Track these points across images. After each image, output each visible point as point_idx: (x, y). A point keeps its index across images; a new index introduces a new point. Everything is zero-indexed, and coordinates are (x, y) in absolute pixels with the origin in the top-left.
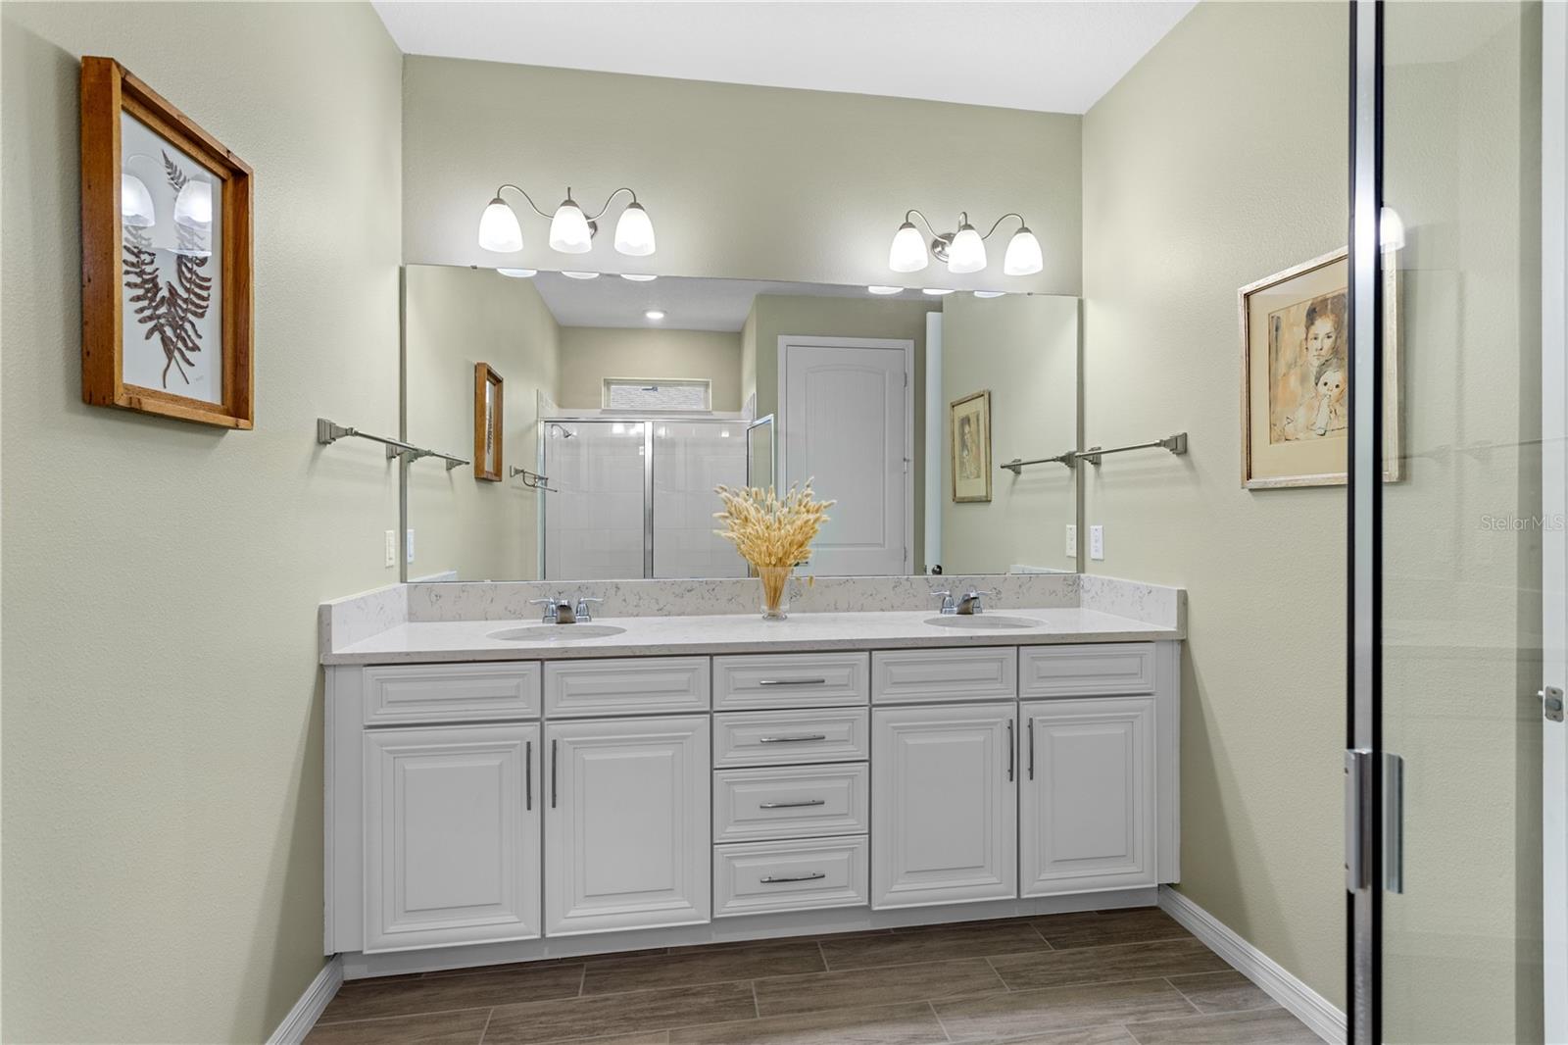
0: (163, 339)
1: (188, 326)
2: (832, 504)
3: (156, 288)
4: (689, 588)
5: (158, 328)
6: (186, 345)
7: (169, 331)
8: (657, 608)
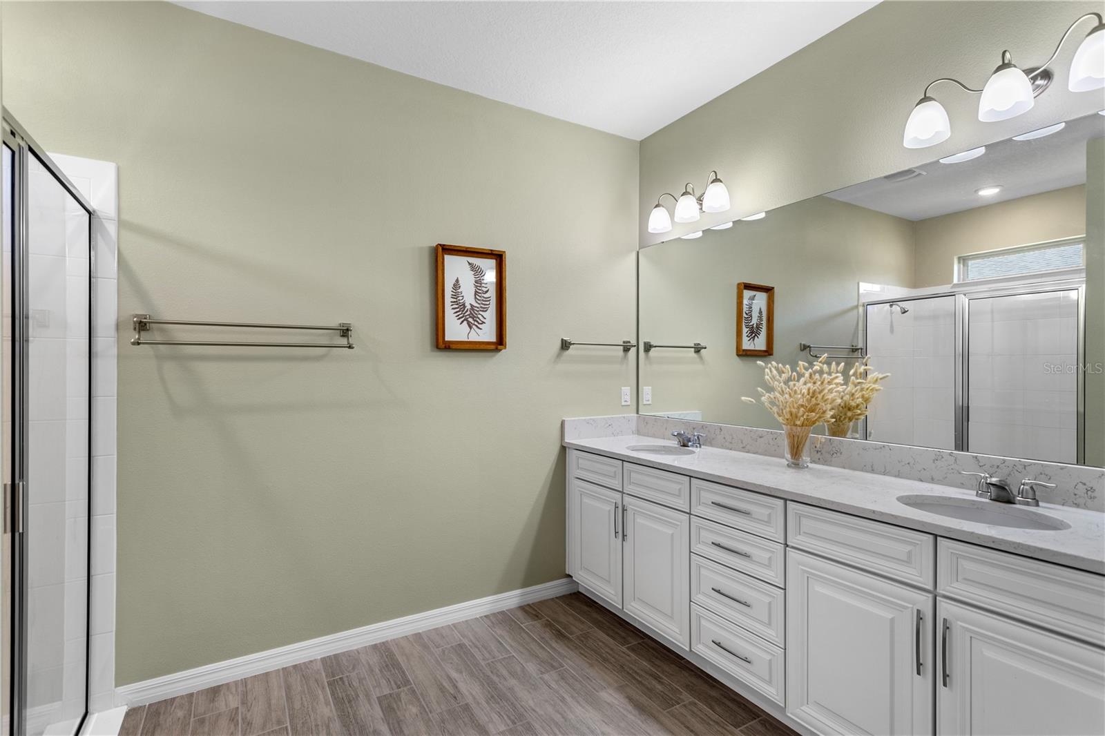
0: (468, 323)
1: (479, 316)
2: (887, 376)
3: (465, 307)
4: (760, 435)
5: (466, 320)
6: (479, 323)
7: (470, 320)
8: (742, 446)
